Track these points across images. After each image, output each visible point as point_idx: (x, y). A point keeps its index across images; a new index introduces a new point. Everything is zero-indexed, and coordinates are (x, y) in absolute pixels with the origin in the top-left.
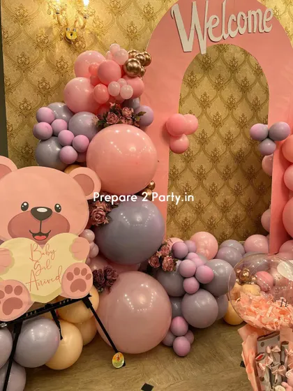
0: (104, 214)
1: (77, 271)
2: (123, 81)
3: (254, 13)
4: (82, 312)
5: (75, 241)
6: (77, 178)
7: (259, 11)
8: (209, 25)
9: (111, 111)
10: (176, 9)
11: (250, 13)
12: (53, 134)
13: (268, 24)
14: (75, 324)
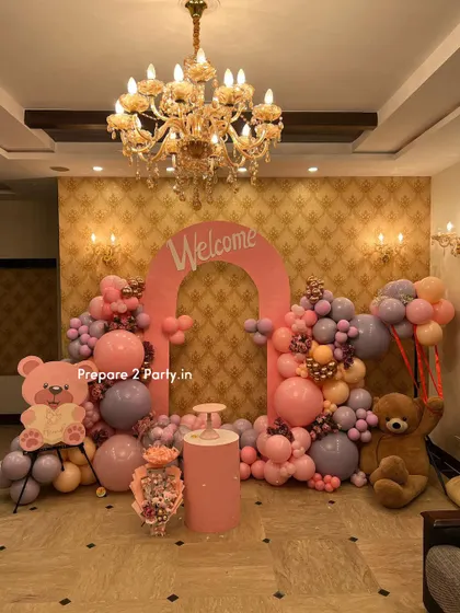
0: (100, 392)
1: (75, 428)
2: (120, 301)
3: (238, 235)
4: (78, 456)
5: (76, 409)
7: (243, 233)
8: (198, 249)
9: (114, 321)
10: (170, 242)
11: (234, 236)
12: (79, 336)
13: (252, 241)
14: (79, 466)
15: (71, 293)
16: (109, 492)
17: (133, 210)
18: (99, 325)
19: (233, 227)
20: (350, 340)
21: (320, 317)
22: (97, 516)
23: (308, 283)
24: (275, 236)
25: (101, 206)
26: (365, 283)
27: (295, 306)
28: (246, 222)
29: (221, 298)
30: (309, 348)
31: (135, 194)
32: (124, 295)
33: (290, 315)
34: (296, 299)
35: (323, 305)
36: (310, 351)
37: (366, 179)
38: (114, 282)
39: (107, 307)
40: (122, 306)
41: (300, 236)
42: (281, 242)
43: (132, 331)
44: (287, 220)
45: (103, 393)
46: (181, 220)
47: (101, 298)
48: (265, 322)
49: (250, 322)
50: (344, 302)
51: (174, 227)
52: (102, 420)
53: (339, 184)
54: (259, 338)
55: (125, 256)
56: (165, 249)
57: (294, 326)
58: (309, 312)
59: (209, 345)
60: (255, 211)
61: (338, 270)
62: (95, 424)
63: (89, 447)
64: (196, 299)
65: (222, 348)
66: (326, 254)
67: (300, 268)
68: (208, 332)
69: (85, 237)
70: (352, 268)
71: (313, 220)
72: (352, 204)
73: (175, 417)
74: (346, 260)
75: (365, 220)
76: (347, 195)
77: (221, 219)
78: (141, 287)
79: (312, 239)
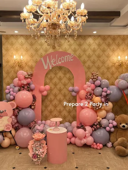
0: (17, 112)
1: (8, 125)
2: (24, 80)
3: (67, 56)
4: (9, 135)
5: (9, 118)
6: (11, 104)
7: (69, 56)
8: (52, 61)
9: (22, 87)
10: (42, 59)
11: (65, 57)
12: (10, 92)
13: (72, 59)
14: (10, 138)
15: (7, 77)
16: (20, 148)
17: (29, 47)
18: (17, 89)
19: (65, 53)
20: (107, 95)
21: (96, 86)
22: (16, 157)
23: (92, 74)
24: (80, 56)
25: (17, 45)
26: (113, 74)
27: (87, 83)
28: (70, 51)
29: (60, 79)
30: (92, 98)
31: (29, 41)
32: (25, 78)
33: (85, 86)
34: (88, 80)
35: (98, 82)
36: (93, 99)
37: (114, 36)
38: (22, 73)
39: (20, 82)
40: (25, 82)
41: (89, 57)
42: (82, 59)
43: (28, 91)
44: (84, 51)
45: (18, 113)
46: (46, 51)
47: (17, 79)
48: (76, 88)
49: (71, 88)
50: (105, 81)
51: (44, 53)
52: (18, 122)
53: (104, 38)
54: (74, 94)
55: (26, 64)
56: (40, 61)
57: (87, 90)
58: (93, 85)
59: (55, 96)
60: (73, 47)
61: (103, 69)
62: (15, 123)
63: (13, 132)
64: (51, 79)
65: (60, 97)
66: (99, 63)
67: (89, 68)
68: (55, 91)
69: (12, 56)
70: (108, 68)
71: (94, 51)
72: (109, 45)
73: (44, 122)
74: (106, 65)
75: (113, 51)
76: (107, 42)
77: (61, 50)
78: (32, 75)
79: (94, 58)
